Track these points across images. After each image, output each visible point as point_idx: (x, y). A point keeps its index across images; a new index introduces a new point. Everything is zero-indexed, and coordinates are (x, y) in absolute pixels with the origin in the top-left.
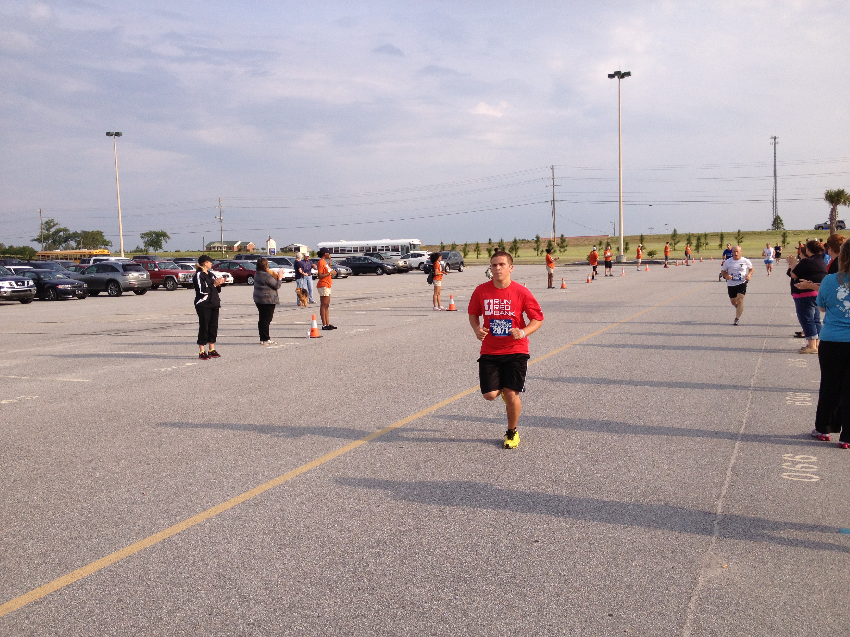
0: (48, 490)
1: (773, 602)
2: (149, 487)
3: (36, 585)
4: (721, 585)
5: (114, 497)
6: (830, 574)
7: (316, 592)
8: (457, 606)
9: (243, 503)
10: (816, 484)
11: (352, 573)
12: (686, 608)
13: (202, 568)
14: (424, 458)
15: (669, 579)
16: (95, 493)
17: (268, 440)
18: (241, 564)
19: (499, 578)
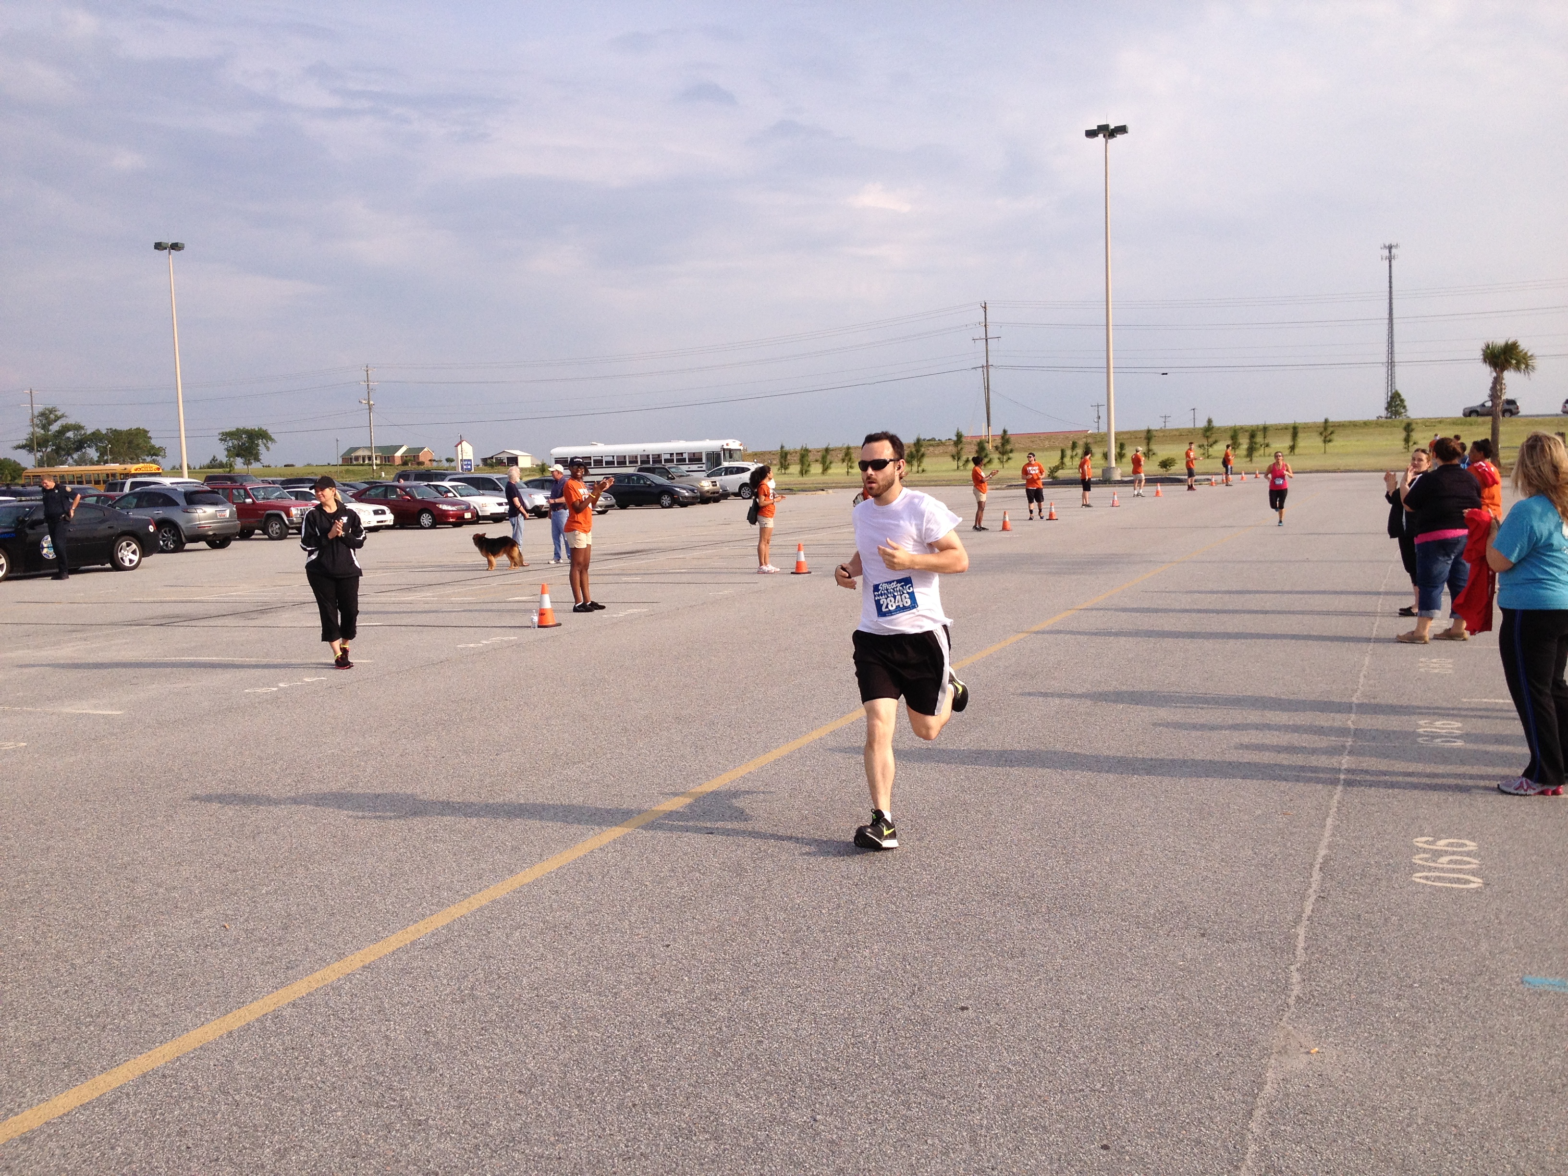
0: (44, 923)
1: (1404, 1118)
2: (236, 915)
3: (23, 1105)
4: (1309, 1086)
5: (170, 935)
6: (1508, 1062)
7: (554, 1112)
8: (818, 1134)
9: (413, 943)
10: (1477, 892)
11: (622, 1074)
12: (1245, 1131)
13: (337, 1069)
14: (752, 853)
15: (1211, 1077)
16: (134, 926)
17: (459, 823)
18: (412, 1060)
19: (895, 1079)
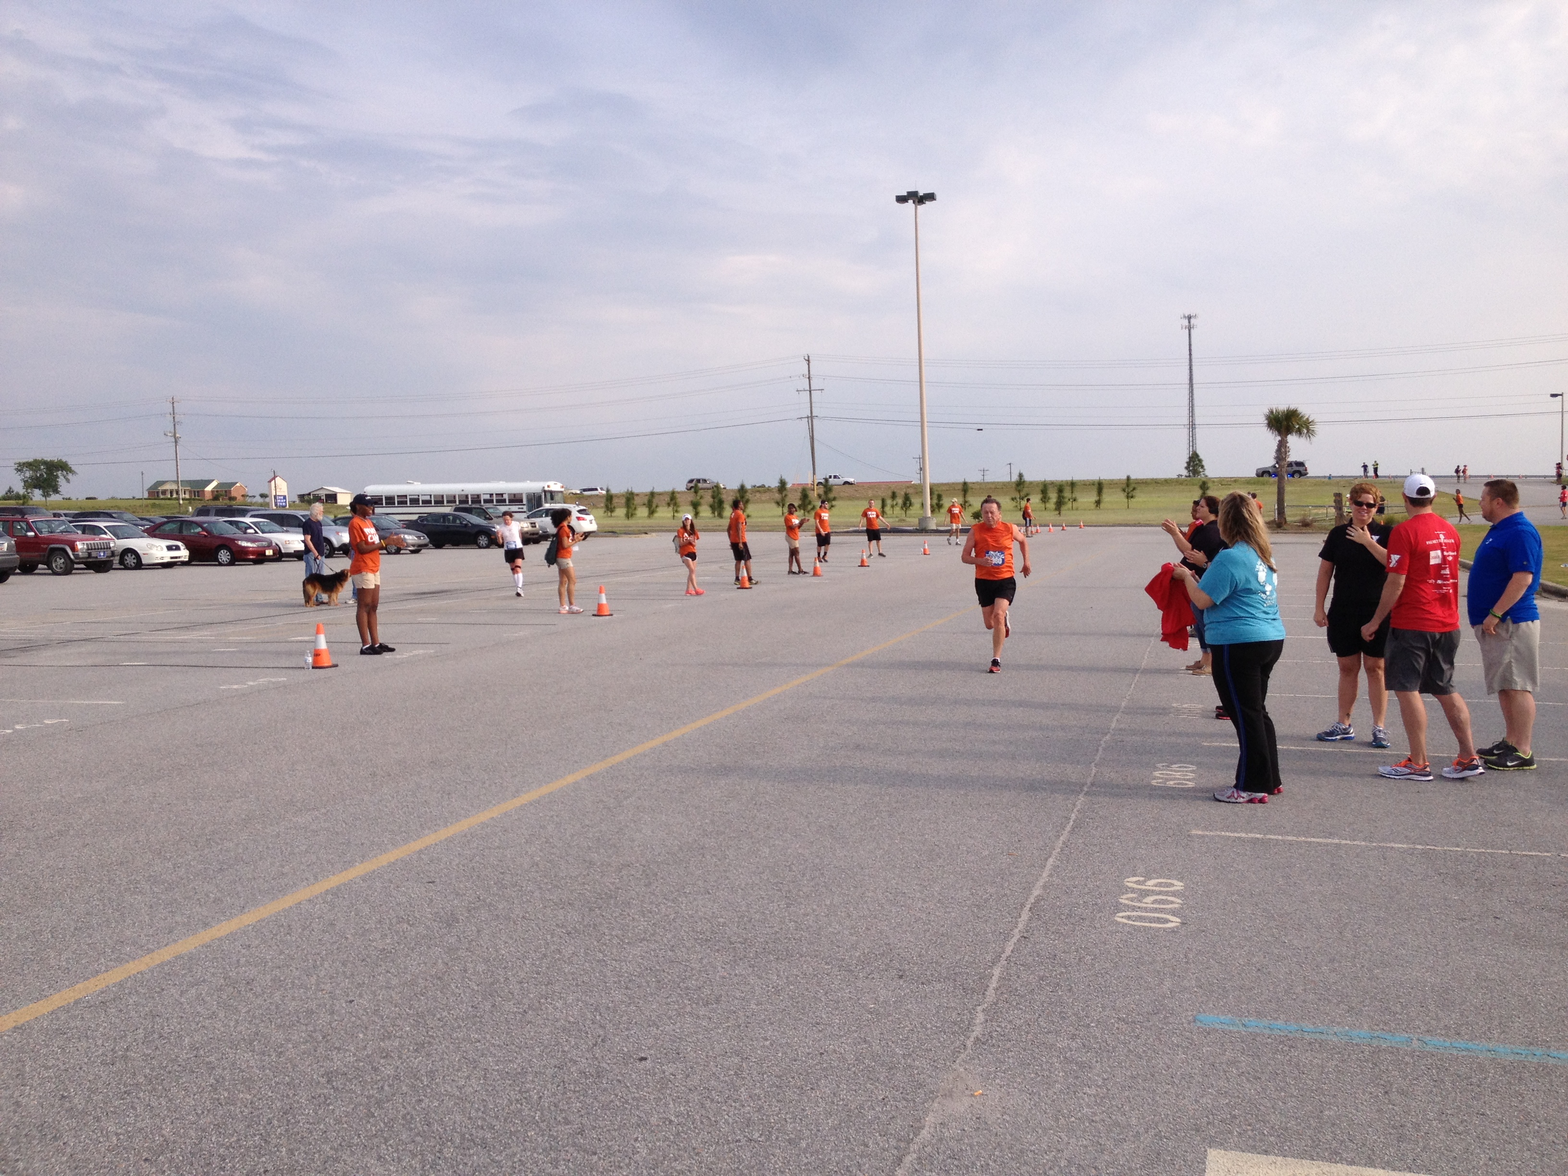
4: (964, 1130)
9: (77, 1002)
10: (1173, 931)
11: (262, 1138)
15: (870, 1123)
18: (37, 1128)
19: (550, 1136)
